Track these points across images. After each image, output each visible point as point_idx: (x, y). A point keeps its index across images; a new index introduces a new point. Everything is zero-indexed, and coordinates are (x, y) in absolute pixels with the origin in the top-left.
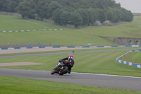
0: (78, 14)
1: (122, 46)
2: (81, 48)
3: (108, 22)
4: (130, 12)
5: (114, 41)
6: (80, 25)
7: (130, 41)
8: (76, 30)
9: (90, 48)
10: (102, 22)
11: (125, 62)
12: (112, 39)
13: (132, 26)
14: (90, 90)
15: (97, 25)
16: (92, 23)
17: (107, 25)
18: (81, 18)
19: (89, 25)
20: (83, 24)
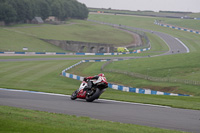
0: (10, 6)
1: (71, 54)
2: (12, 54)
3: (52, 18)
4: (84, 5)
5: (60, 46)
6: (12, 21)
7: (83, 47)
8: (7, 29)
9: (26, 54)
10: (44, 19)
11: (75, 77)
12: (58, 44)
13: (87, 26)
14: (24, 114)
15: (36, 23)
16: (30, 20)
17: (51, 22)
18: (14, 12)
19: (25, 22)
20: (17, 21)
